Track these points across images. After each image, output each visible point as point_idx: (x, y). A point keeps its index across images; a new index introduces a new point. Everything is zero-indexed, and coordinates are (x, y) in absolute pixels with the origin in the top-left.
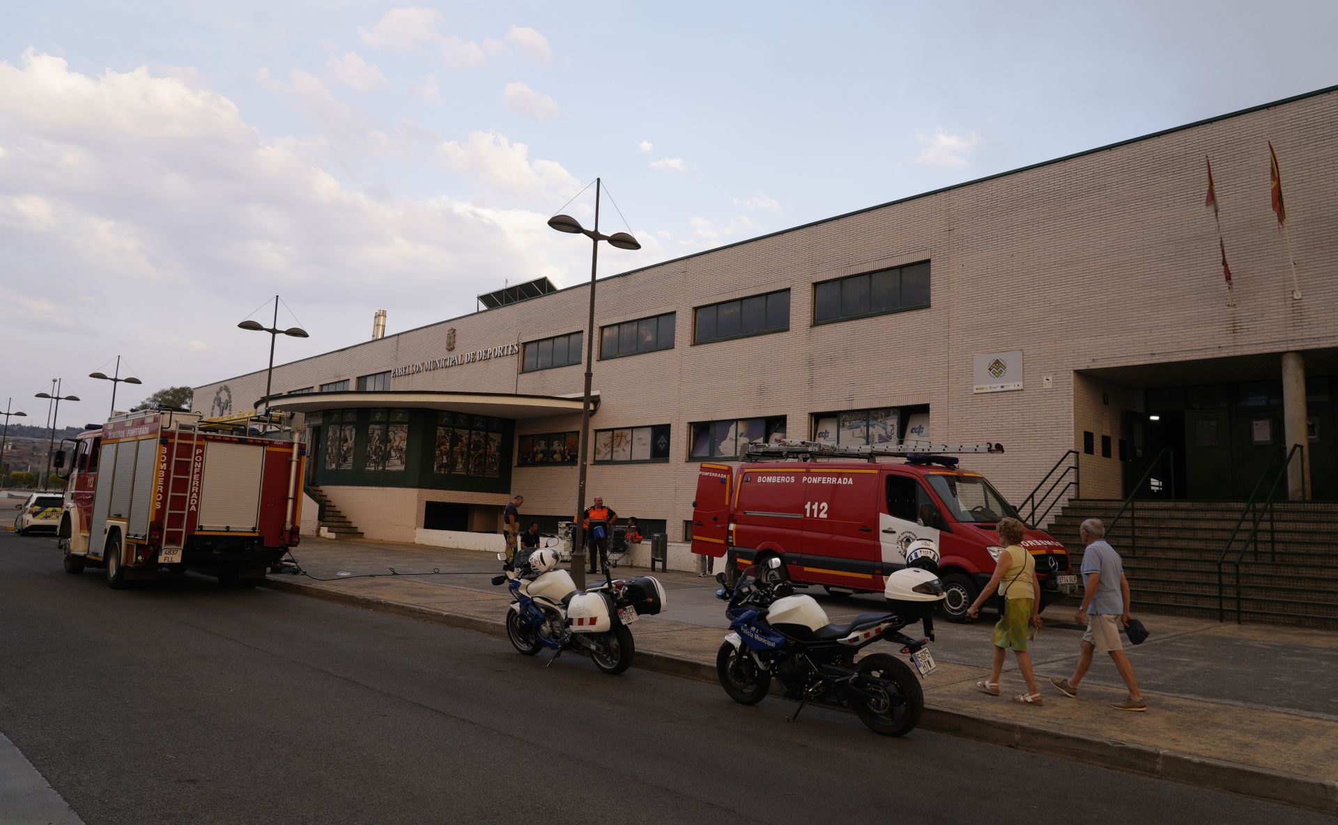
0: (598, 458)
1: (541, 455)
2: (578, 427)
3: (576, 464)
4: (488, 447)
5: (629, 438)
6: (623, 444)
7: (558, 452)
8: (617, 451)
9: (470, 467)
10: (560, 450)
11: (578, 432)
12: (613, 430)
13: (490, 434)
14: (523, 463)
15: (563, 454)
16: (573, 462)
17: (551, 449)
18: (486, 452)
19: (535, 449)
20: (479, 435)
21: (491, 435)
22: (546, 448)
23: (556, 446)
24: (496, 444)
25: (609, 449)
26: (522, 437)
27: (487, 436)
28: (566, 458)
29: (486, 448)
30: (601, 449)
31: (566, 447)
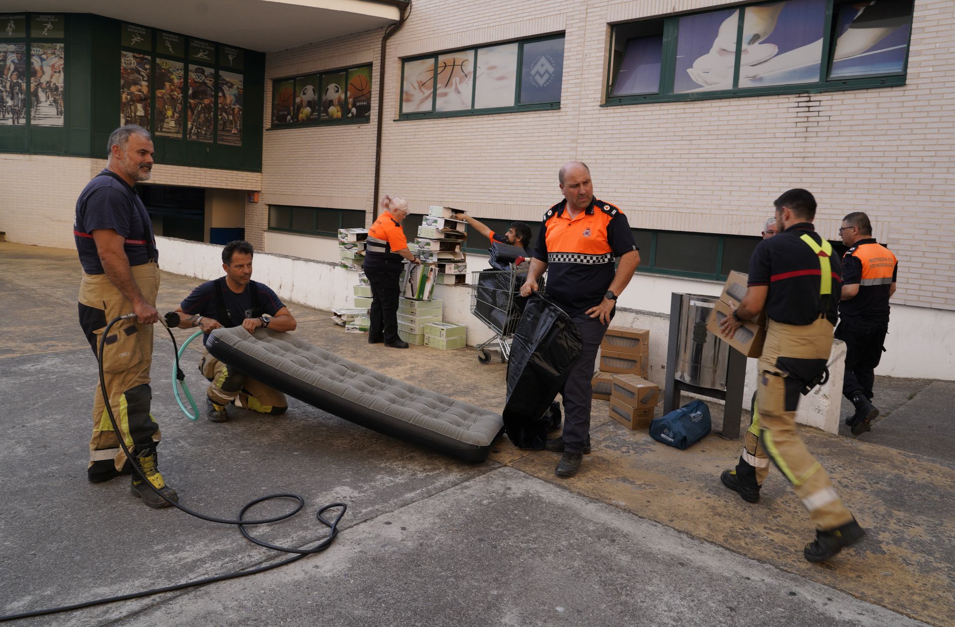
0: (407, 109)
1: (308, 110)
2: (371, 55)
3: (367, 120)
4: (220, 94)
5: (469, 68)
6: (455, 80)
7: (335, 102)
8: (445, 94)
9: (189, 126)
10: (339, 99)
11: (370, 65)
12: (435, 55)
13: (221, 73)
14: (280, 123)
15: (344, 106)
16: (362, 117)
17: (324, 98)
18: (216, 103)
19: (298, 100)
20: (203, 72)
21: (226, 75)
22: (316, 97)
23: (333, 93)
24: (234, 91)
25: (428, 92)
26: (277, 82)
27: (217, 77)
28: (349, 111)
29: (216, 97)
30: (412, 91)
31: (349, 94)
